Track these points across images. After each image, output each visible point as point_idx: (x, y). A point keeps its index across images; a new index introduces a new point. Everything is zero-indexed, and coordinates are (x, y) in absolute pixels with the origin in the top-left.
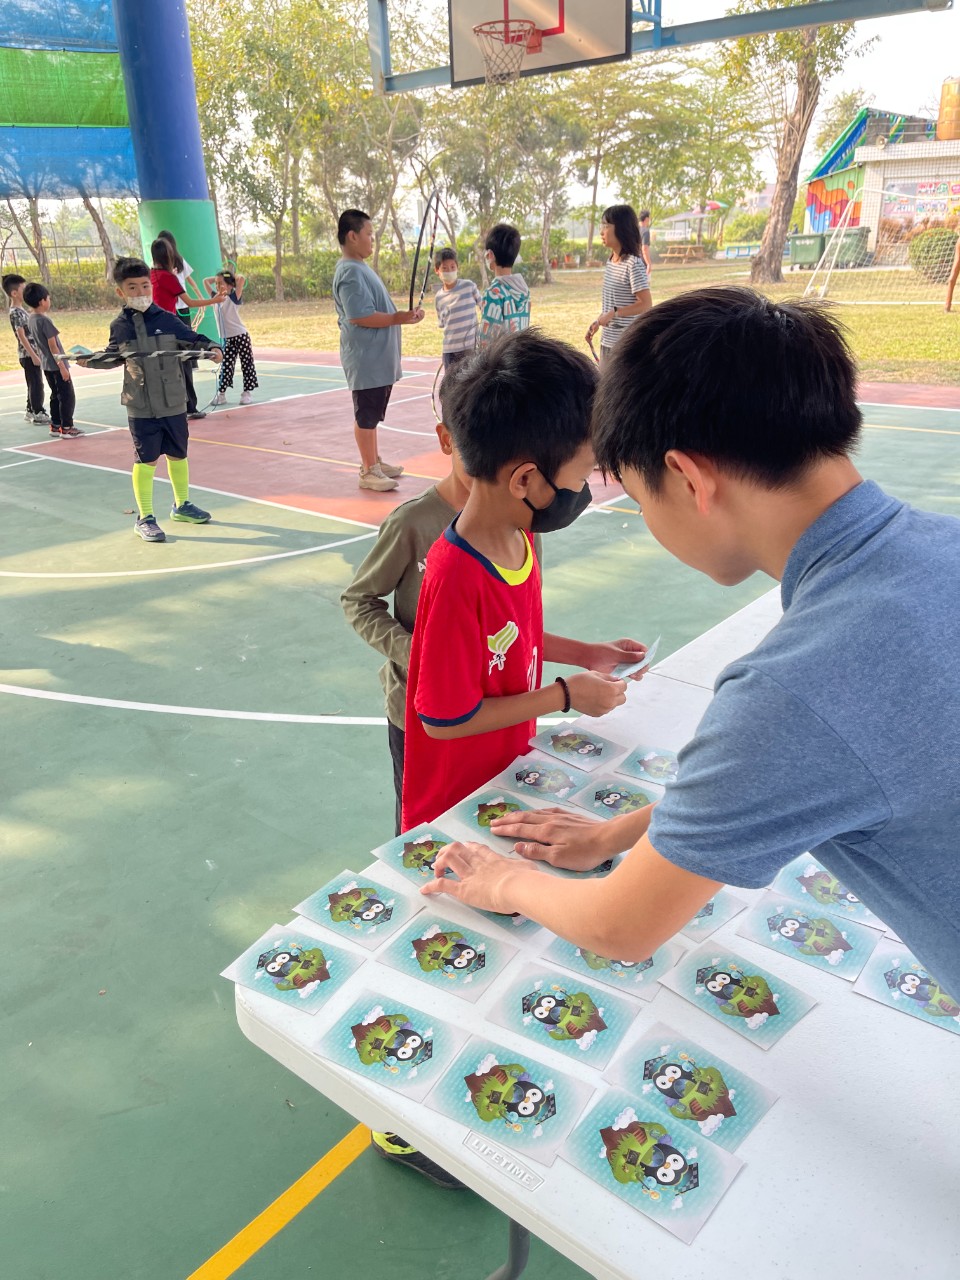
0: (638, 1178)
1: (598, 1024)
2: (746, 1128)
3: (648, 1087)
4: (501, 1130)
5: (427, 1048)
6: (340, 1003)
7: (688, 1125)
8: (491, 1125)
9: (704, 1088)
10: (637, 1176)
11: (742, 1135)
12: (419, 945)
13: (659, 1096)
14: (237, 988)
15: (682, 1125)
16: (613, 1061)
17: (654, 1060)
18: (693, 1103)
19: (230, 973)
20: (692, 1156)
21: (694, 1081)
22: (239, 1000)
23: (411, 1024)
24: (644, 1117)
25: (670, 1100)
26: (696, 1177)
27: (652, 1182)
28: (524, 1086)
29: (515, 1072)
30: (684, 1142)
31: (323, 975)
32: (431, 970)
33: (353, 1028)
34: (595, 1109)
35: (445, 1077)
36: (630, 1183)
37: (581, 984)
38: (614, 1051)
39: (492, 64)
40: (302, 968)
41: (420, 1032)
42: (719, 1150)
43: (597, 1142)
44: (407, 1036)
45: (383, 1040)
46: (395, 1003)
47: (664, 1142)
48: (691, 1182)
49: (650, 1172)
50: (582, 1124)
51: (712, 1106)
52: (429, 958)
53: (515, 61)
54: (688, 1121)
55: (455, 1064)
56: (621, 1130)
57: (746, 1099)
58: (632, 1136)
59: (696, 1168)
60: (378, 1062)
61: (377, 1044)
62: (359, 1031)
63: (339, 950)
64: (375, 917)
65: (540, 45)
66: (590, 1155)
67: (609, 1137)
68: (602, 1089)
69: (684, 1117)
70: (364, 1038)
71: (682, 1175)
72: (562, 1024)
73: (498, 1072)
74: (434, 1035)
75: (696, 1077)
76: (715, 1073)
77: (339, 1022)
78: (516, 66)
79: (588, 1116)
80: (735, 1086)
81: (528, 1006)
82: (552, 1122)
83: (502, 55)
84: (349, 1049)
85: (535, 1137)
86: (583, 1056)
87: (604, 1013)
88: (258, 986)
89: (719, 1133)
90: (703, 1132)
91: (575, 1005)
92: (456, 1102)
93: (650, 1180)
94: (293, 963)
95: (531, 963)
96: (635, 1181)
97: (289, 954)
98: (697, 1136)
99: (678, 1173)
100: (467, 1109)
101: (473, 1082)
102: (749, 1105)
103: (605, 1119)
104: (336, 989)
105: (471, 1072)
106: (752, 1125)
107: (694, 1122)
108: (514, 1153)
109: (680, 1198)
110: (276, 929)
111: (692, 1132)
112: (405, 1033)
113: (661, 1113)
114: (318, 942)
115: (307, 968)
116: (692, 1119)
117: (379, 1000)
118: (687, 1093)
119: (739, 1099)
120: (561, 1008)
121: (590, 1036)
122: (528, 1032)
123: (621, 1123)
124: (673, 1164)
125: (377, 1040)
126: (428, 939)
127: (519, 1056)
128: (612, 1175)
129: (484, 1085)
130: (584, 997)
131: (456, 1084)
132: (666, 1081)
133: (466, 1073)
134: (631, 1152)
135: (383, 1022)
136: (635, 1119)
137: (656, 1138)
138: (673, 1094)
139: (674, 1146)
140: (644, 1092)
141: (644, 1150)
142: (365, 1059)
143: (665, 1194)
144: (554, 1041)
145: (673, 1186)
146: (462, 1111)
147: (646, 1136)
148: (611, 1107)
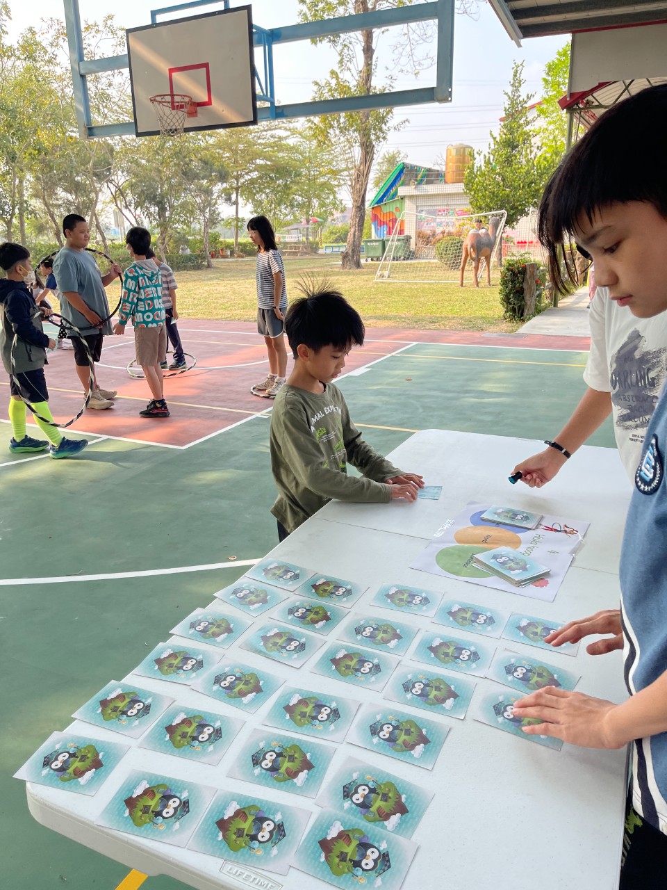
0: (349, 870)
1: (308, 765)
2: (416, 820)
3: (347, 804)
4: (247, 856)
5: (185, 805)
6: (113, 784)
7: (377, 826)
9: (385, 797)
10: (348, 869)
11: (415, 826)
12: (170, 729)
13: (356, 809)
14: (28, 785)
15: (374, 827)
16: (321, 791)
17: (349, 784)
18: (379, 809)
19: (20, 774)
20: (383, 846)
21: (378, 794)
22: (31, 794)
23: (171, 790)
25: (363, 810)
26: (388, 861)
27: (359, 871)
28: (260, 820)
31: (97, 764)
32: (182, 747)
33: (125, 801)
34: (312, 828)
35: (201, 825)
36: (344, 875)
37: (292, 739)
38: (321, 782)
39: (164, 122)
40: (79, 761)
41: (178, 795)
42: (401, 839)
44: (168, 801)
45: (150, 806)
46: (157, 777)
49: (357, 864)
50: (305, 840)
51: (392, 809)
52: (179, 738)
53: (180, 121)
54: (377, 823)
55: (208, 813)
57: (413, 800)
58: (341, 841)
59: (388, 855)
60: (148, 823)
61: (146, 810)
62: (130, 803)
63: (109, 743)
64: (137, 714)
65: (196, 112)
66: (313, 861)
67: (325, 845)
68: (316, 812)
69: (374, 821)
71: (379, 862)
72: (282, 770)
73: (240, 814)
74: (189, 795)
75: (378, 791)
76: (391, 785)
78: (181, 125)
79: (309, 833)
80: (405, 792)
81: (256, 761)
82: (283, 843)
83: (171, 117)
85: (272, 856)
86: (300, 791)
87: (311, 756)
88: (46, 782)
89: (399, 828)
90: (388, 828)
91: (290, 754)
92: (211, 841)
93: (357, 870)
94: (72, 759)
95: (255, 729)
96: (347, 873)
97: (68, 752)
98: (384, 832)
99: (375, 861)
100: (220, 845)
101: (222, 825)
102: (416, 804)
103: (321, 833)
104: (109, 774)
105: (220, 817)
106: (420, 817)
107: (381, 823)
108: (258, 870)
109: (379, 878)
110: (56, 735)
111: (382, 830)
112: (167, 797)
113: (359, 821)
114: (91, 740)
115: (83, 761)
116: (380, 821)
117: (144, 776)
118: (374, 804)
119: (409, 800)
120: (280, 759)
121: (303, 775)
122: (258, 780)
123: (333, 834)
124: (372, 855)
125: (145, 807)
126: (177, 724)
127: (253, 799)
128: (331, 872)
130: (296, 747)
132: (358, 797)
133: (216, 819)
134: (342, 853)
135: (149, 792)
136: (342, 829)
138: (365, 805)
139: (370, 842)
140: (345, 808)
141: (350, 849)
142: (138, 823)
144: (278, 784)
145: (374, 871)
147: (350, 839)
148: (324, 823)
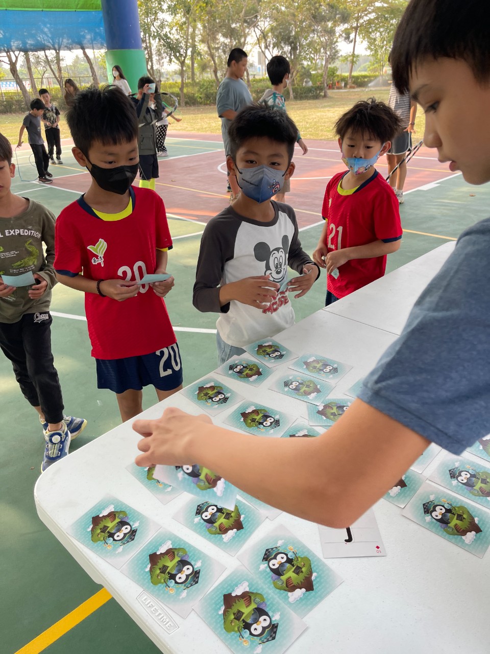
0: (239, 630)
1: (239, 526)
2: (317, 600)
3: (263, 566)
4: (162, 592)
5: (133, 533)
7: (281, 594)
8: (156, 588)
9: (298, 570)
10: (238, 628)
11: (314, 605)
15: (277, 595)
17: (272, 549)
20: (276, 618)
21: (293, 565)
23: (128, 518)
24: (253, 588)
25: (275, 576)
26: (275, 632)
27: (246, 633)
28: (183, 563)
29: (181, 553)
30: (274, 608)
33: (93, 518)
34: (222, 582)
35: (137, 554)
36: (233, 633)
38: (244, 543)
41: (131, 523)
42: (293, 615)
43: (220, 603)
44: (123, 526)
45: (108, 527)
46: (122, 504)
47: (261, 607)
48: (271, 636)
49: (247, 626)
50: (212, 591)
55: (147, 546)
56: (237, 596)
57: (322, 580)
58: (242, 600)
59: (277, 627)
60: (101, 541)
61: (104, 529)
62: (96, 520)
66: (213, 611)
67: (228, 600)
69: (281, 589)
70: (98, 525)
71: (267, 630)
72: (217, 524)
73: (170, 553)
74: (139, 526)
76: (307, 561)
77: (86, 514)
79: (218, 585)
80: (317, 571)
81: (200, 510)
82: (194, 589)
84: (87, 531)
85: (181, 598)
86: (224, 546)
87: (244, 518)
89: (299, 602)
92: (139, 570)
96: (236, 632)
98: (284, 603)
99: (264, 629)
100: (145, 575)
101: (154, 558)
102: (323, 585)
103: (229, 587)
105: (154, 552)
108: (163, 606)
109: (261, 646)
111: (282, 600)
112: (123, 523)
113: (266, 586)
116: (285, 590)
117: (113, 501)
118: (286, 573)
119: (318, 580)
120: (219, 514)
122: (195, 528)
124: (264, 622)
125: (105, 526)
127: (185, 543)
128: (223, 626)
129: (159, 561)
131: (143, 559)
132: (276, 563)
133: (151, 552)
134: (239, 612)
135: (112, 515)
136: (248, 589)
137: (256, 604)
139: (267, 610)
140: (260, 570)
141: (247, 611)
142: (94, 537)
143: (252, 642)
144: (209, 535)
145: (259, 638)
146: (142, 577)
147: (251, 601)
148: (234, 580)
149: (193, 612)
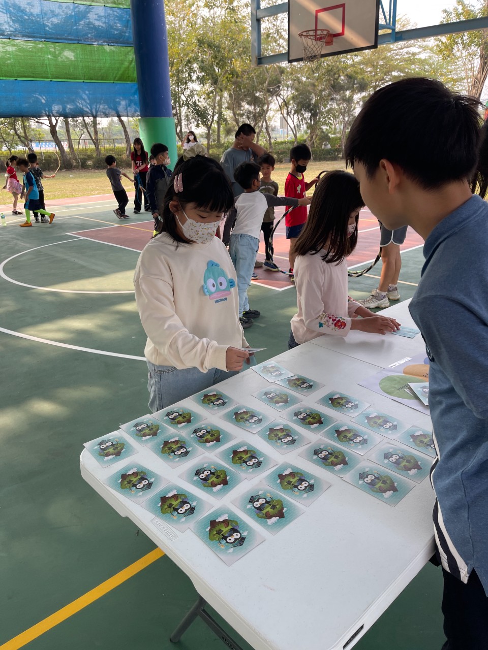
1: (225, 482)
4: (168, 518)
5: (150, 485)
6: (120, 465)
8: (165, 515)
10: (218, 538)
20: (245, 534)
23: (146, 476)
24: (231, 518)
26: (243, 542)
27: (224, 542)
28: (184, 502)
29: (183, 497)
30: (244, 529)
31: (119, 453)
34: (212, 513)
35: (153, 496)
36: (215, 541)
37: (224, 467)
39: (307, 51)
41: (149, 479)
43: (207, 525)
46: (143, 468)
47: (235, 528)
48: (240, 544)
49: (225, 538)
50: (204, 518)
53: (318, 49)
55: (159, 492)
56: (219, 522)
58: (223, 524)
59: (244, 539)
60: (128, 488)
61: (130, 482)
62: (124, 476)
65: (332, 41)
66: (202, 529)
67: (213, 523)
68: (217, 506)
70: (125, 479)
71: (237, 540)
72: (209, 481)
73: (175, 497)
74: (154, 481)
77: (117, 473)
78: (319, 52)
79: (208, 515)
81: (198, 473)
82: (190, 517)
83: (312, 47)
84: (118, 483)
85: (181, 521)
86: (213, 494)
87: (229, 478)
91: (218, 474)
92: (154, 505)
95: (206, 457)
101: (164, 499)
103: (214, 517)
104: (121, 460)
105: (164, 495)
108: (170, 526)
109: (232, 548)
112: (143, 479)
117: (137, 466)
120: (211, 475)
121: (219, 487)
123: (220, 519)
124: (236, 536)
129: (167, 501)
130: (223, 472)
131: (156, 499)
134: (220, 530)
135: (135, 474)
136: (227, 518)
137: (232, 526)
141: (226, 530)
142: (123, 487)
143: (227, 546)
144: (204, 487)
145: (232, 544)
146: (155, 509)
148: (219, 513)
149: (189, 529)
